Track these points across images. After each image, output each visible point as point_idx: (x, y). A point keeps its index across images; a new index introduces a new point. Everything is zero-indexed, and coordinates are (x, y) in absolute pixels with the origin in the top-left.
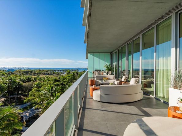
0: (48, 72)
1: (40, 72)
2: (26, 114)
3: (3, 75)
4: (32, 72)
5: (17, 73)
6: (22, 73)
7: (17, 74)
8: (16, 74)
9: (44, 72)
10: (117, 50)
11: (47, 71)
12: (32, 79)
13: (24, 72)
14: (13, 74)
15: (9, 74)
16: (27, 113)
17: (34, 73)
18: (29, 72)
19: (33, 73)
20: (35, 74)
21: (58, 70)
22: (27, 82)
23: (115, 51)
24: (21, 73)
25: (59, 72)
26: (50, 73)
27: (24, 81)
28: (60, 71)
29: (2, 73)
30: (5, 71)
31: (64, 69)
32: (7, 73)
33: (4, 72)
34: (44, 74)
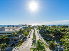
2: (61, 47)
12: (66, 30)
13: (64, 27)
14: (60, 27)
19: (68, 27)
27: (62, 31)
30: (57, 26)
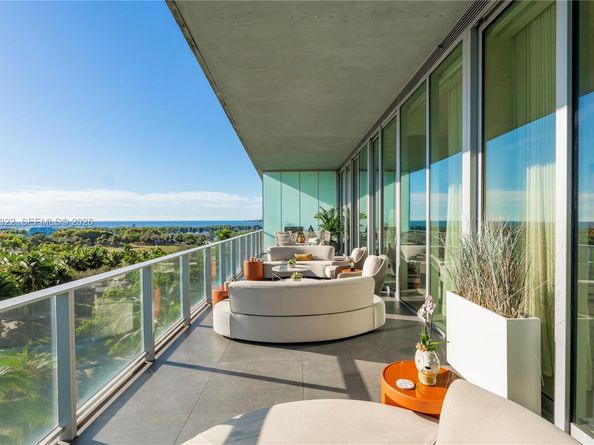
0: (159, 234)
1: (137, 234)
2: (86, 371)
3: (16, 245)
4: (108, 235)
5: (60, 239)
6: (78, 240)
7: (62, 242)
8: (55, 243)
9: (146, 235)
10: (350, 162)
11: (156, 233)
12: (107, 258)
13: (84, 236)
14: (49, 241)
15: (36, 242)
16: (87, 368)
17: (116, 238)
18: (99, 235)
19: (111, 239)
20: (117, 242)
21: (194, 227)
22: (89, 266)
23: (347, 165)
24: (75, 238)
25: (197, 233)
26: (168, 239)
27: (79, 266)
28: (201, 230)
29: (11, 238)
30: (24, 232)
31: (214, 226)
32: (29, 239)
33: (17, 238)
34: (149, 242)
